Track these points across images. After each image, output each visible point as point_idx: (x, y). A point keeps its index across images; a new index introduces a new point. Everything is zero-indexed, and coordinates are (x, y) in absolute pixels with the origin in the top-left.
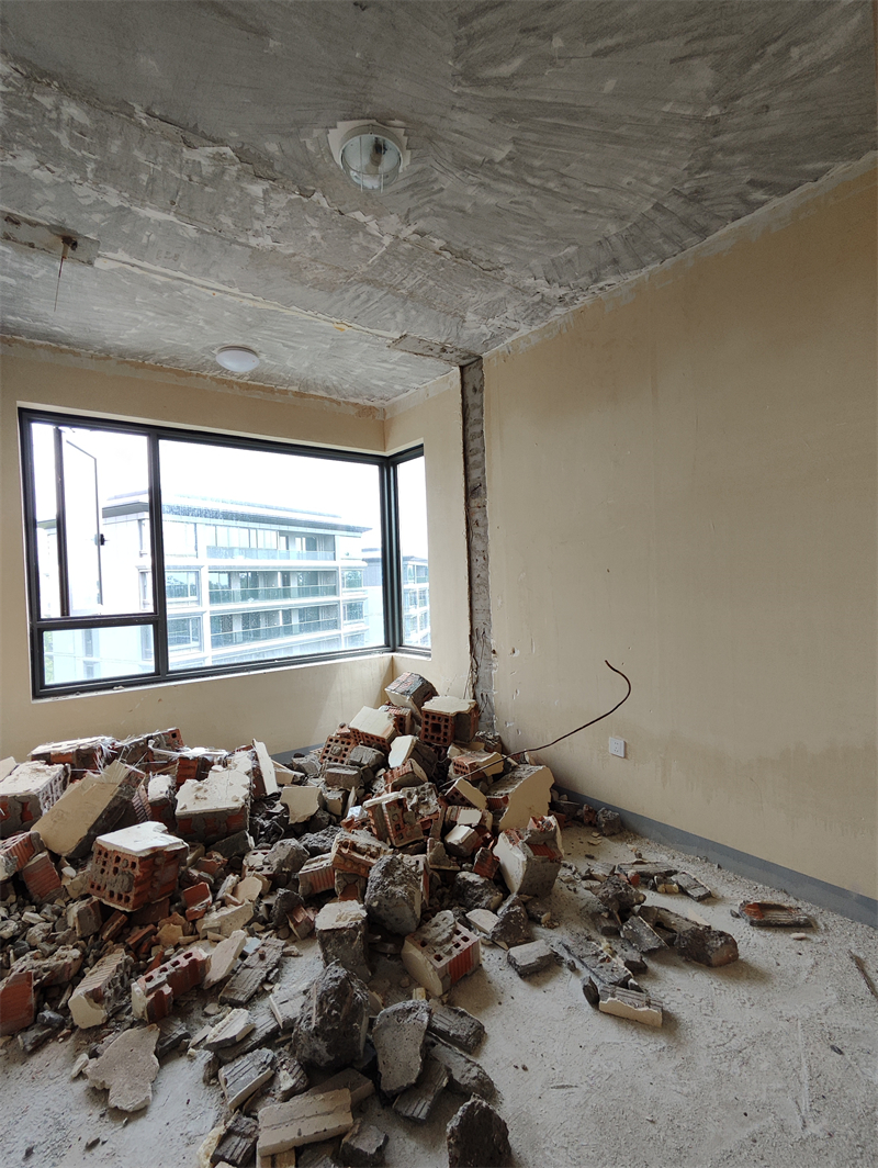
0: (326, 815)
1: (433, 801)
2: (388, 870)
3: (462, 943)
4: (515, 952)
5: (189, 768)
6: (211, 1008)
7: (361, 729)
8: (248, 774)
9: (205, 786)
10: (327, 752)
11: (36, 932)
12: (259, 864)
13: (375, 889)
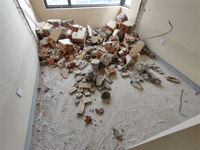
0: (99, 43)
1: (118, 45)
2: (104, 57)
3: (114, 70)
4: (122, 73)
5: (75, 29)
6: (76, 69)
7: (109, 26)
8: (85, 32)
9: (77, 34)
10: (102, 29)
11: (53, 52)
12: (86, 49)
13: (102, 59)
